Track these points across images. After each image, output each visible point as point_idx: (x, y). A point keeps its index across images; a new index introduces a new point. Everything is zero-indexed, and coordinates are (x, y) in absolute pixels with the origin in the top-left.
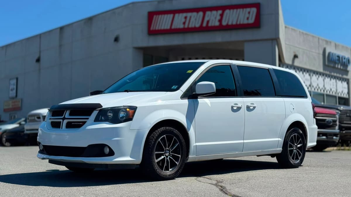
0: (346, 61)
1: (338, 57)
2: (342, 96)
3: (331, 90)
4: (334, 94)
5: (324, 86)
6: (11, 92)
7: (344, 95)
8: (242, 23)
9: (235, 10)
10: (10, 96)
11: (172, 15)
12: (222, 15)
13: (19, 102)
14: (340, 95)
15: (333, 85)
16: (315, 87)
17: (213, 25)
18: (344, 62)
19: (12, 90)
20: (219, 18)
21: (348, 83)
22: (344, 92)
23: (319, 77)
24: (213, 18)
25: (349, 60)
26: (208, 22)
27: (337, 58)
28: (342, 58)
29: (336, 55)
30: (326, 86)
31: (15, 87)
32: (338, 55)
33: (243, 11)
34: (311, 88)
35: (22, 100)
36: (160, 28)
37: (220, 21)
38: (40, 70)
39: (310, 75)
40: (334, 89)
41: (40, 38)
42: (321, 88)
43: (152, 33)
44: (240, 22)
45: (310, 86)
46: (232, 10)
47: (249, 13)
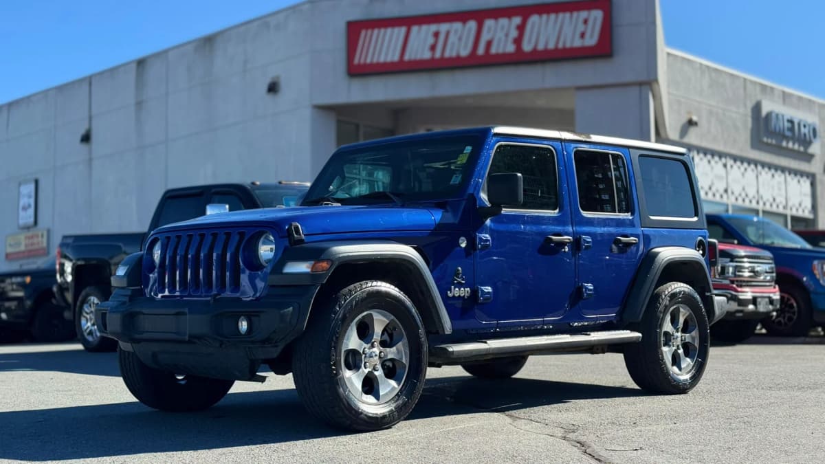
0: (809, 132)
1: (791, 121)
2: (800, 214)
3: (774, 200)
4: (781, 210)
5: (758, 192)
6: (22, 213)
7: (803, 212)
8: (568, 45)
9: (553, 16)
10: (22, 222)
11: (403, 30)
12: (521, 28)
13: (42, 236)
14: (794, 213)
15: (780, 189)
16: (737, 193)
17: (501, 51)
18: (805, 135)
19: (25, 209)
20: (514, 33)
21: (813, 185)
22: (803, 206)
23: (746, 169)
24: (500, 35)
25: (814, 130)
26: (489, 44)
27: (787, 125)
28: (799, 125)
29: (786, 118)
30: (761, 191)
31: (32, 201)
32: (789, 118)
33: (571, 17)
34: (728, 198)
35: (49, 231)
36: (375, 61)
37: (518, 41)
38: (90, 160)
39: (725, 166)
40: (781, 200)
41: (90, 84)
42: (751, 196)
43: (356, 71)
44: (564, 43)
45: (726, 191)
46: (545, 17)
47: (586, 22)
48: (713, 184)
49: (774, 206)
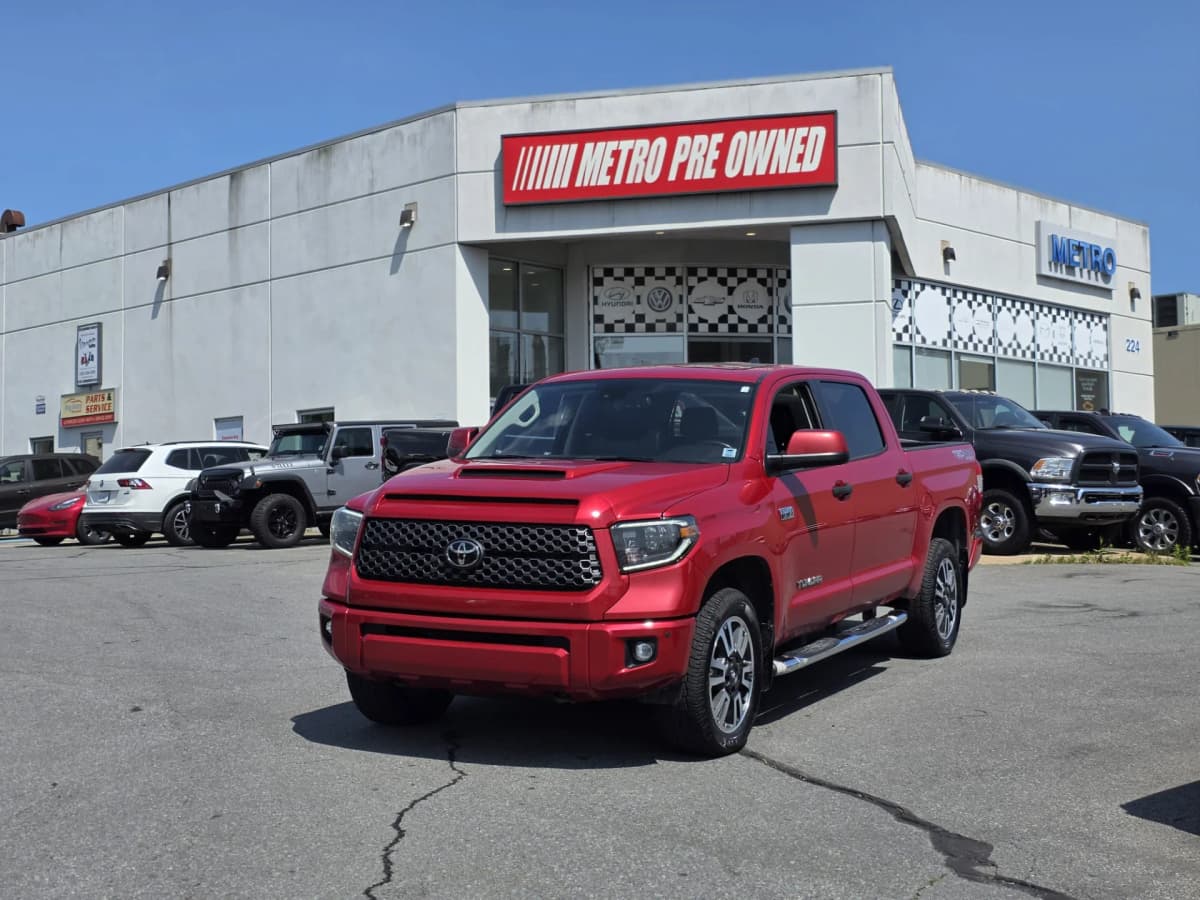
0: (1104, 257)
1: (1079, 248)
2: (1090, 366)
3: (1055, 350)
4: (1064, 362)
5: (1034, 341)
6: (81, 367)
7: (1094, 363)
9: (763, 133)
10: (81, 378)
12: (723, 148)
13: (109, 397)
14: (1081, 365)
15: (1062, 336)
16: (1005, 345)
19: (85, 361)
20: (714, 155)
24: (697, 157)
25: (1110, 257)
26: (683, 167)
27: (1073, 251)
28: (1091, 250)
29: (1071, 242)
31: (94, 351)
32: (1077, 242)
33: (787, 135)
34: (994, 349)
35: (117, 392)
36: (539, 186)
37: (720, 164)
38: (171, 300)
40: (1064, 349)
41: (170, 202)
42: (1024, 347)
44: (777, 167)
45: (992, 341)
46: (753, 134)
48: (974, 333)
49: (1055, 357)
